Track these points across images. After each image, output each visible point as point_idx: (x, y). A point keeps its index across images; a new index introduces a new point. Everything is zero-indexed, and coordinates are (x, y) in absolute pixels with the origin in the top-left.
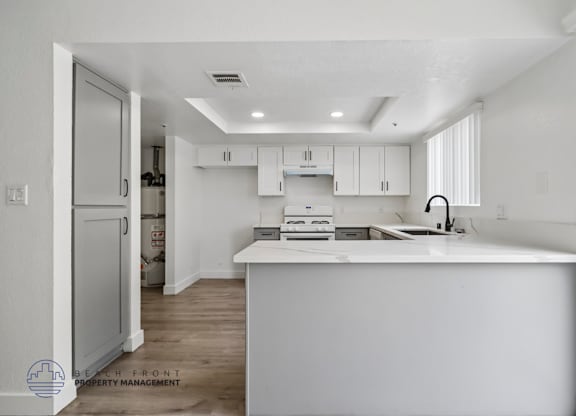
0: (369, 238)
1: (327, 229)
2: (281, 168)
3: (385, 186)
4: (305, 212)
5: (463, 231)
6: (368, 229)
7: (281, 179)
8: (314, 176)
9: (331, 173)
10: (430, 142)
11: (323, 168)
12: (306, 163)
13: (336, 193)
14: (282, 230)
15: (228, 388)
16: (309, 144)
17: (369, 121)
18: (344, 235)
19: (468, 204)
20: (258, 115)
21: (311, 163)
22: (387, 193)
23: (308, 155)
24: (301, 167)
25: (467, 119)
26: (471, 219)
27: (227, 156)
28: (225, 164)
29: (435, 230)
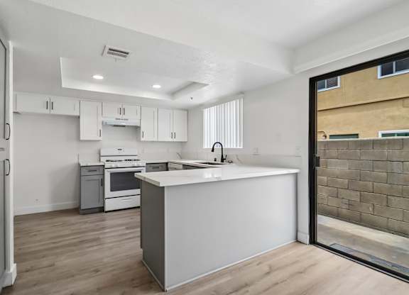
0: (167, 170)
1: (141, 165)
2: (101, 119)
3: (173, 135)
4: (117, 153)
5: (232, 162)
6: (167, 163)
7: (100, 127)
8: (124, 126)
9: (139, 125)
10: (206, 111)
11: (133, 121)
12: (120, 117)
13: (142, 139)
14: (106, 167)
15: (133, 280)
16: (122, 103)
17: (173, 94)
18: (151, 169)
19: (235, 147)
20: (98, 77)
21: (124, 117)
22: (175, 140)
23: (122, 111)
24: (117, 119)
25: (234, 102)
26: (237, 156)
27: (49, 105)
28: (47, 112)
29: (213, 162)
